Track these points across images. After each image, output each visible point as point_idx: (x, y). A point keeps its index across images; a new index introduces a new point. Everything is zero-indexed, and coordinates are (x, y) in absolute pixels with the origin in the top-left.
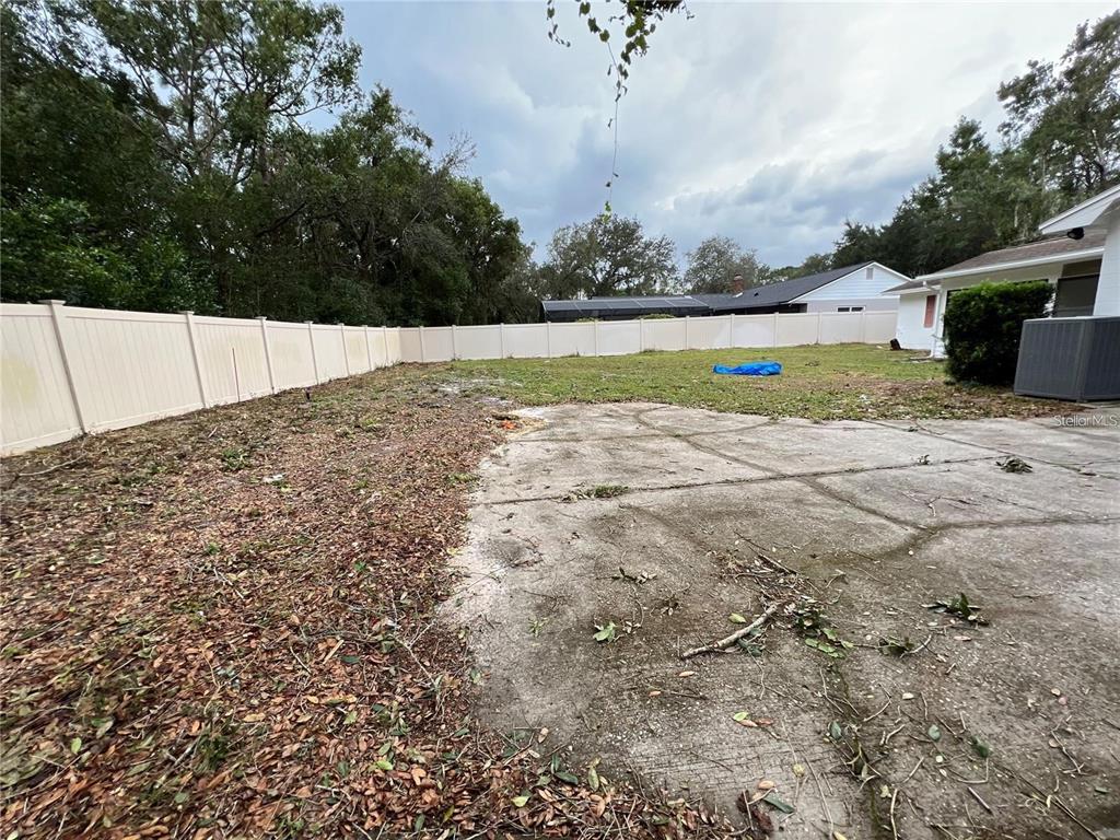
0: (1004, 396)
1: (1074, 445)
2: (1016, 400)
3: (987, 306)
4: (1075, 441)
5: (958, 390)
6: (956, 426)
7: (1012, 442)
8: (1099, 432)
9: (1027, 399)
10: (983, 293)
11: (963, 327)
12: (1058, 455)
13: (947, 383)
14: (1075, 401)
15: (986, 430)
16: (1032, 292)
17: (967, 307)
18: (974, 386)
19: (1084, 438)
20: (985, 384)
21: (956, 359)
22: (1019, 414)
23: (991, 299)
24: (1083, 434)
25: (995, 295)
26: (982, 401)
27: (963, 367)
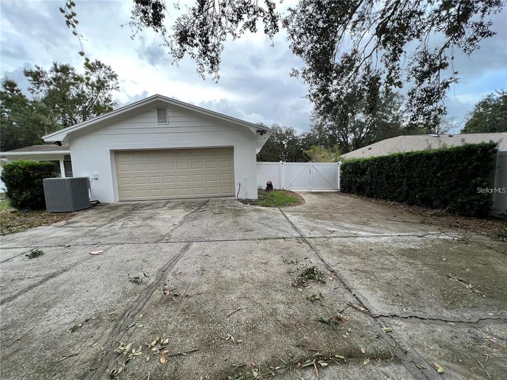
0: (43, 214)
1: (67, 233)
2: (48, 215)
3: (24, 172)
4: (68, 231)
5: (19, 215)
6: (10, 238)
7: (39, 239)
8: (78, 225)
9: (53, 214)
10: (20, 165)
11: (14, 182)
12: (58, 241)
13: (12, 212)
14: (72, 212)
15: (28, 236)
16: (45, 166)
17: (13, 172)
18: (28, 212)
19: (71, 229)
20: (33, 210)
21: (14, 199)
22: (47, 223)
23: (25, 169)
24: (72, 227)
25: (27, 166)
26: (30, 219)
27: (19, 203)
